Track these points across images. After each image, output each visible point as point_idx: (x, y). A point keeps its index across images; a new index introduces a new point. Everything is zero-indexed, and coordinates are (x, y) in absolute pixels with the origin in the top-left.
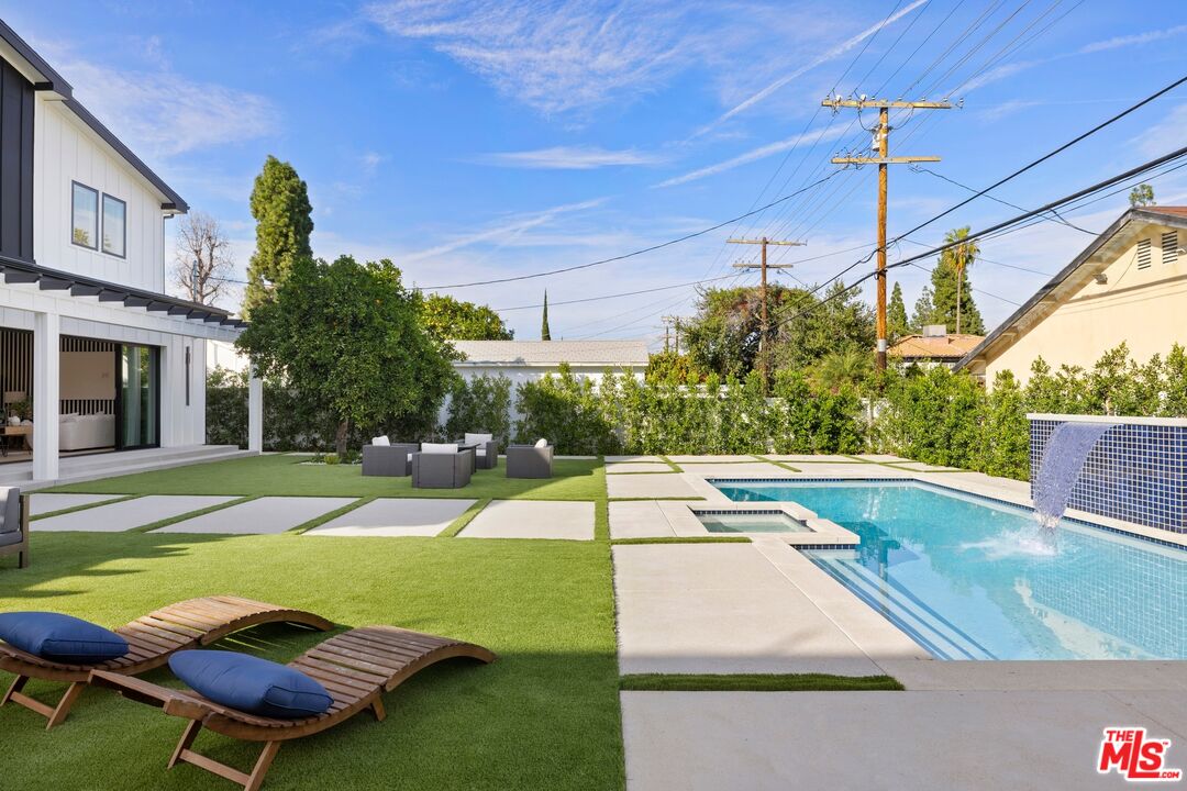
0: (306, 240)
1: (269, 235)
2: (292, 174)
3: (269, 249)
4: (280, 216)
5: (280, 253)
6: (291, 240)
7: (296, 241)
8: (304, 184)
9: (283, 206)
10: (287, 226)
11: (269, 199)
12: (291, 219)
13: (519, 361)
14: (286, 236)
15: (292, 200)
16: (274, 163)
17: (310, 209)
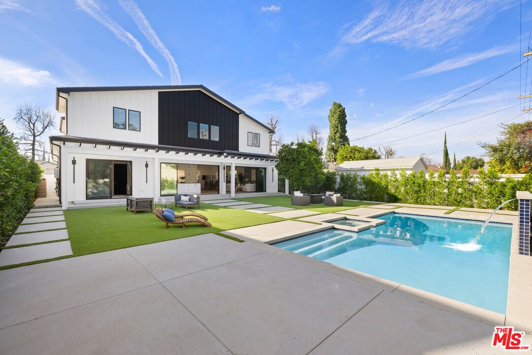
0: (345, 127)
1: (332, 127)
2: (340, 106)
3: (333, 132)
4: (336, 121)
5: (336, 133)
6: (339, 128)
7: (341, 128)
8: (344, 108)
9: (337, 117)
10: (338, 124)
11: (333, 116)
12: (339, 121)
13: (362, 168)
14: (338, 127)
15: (340, 114)
16: (335, 104)
17: (346, 116)
